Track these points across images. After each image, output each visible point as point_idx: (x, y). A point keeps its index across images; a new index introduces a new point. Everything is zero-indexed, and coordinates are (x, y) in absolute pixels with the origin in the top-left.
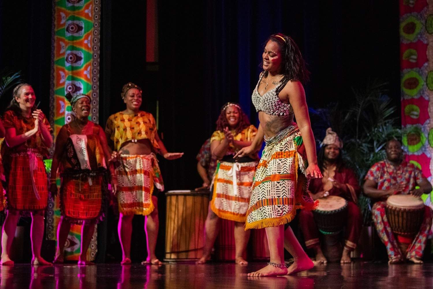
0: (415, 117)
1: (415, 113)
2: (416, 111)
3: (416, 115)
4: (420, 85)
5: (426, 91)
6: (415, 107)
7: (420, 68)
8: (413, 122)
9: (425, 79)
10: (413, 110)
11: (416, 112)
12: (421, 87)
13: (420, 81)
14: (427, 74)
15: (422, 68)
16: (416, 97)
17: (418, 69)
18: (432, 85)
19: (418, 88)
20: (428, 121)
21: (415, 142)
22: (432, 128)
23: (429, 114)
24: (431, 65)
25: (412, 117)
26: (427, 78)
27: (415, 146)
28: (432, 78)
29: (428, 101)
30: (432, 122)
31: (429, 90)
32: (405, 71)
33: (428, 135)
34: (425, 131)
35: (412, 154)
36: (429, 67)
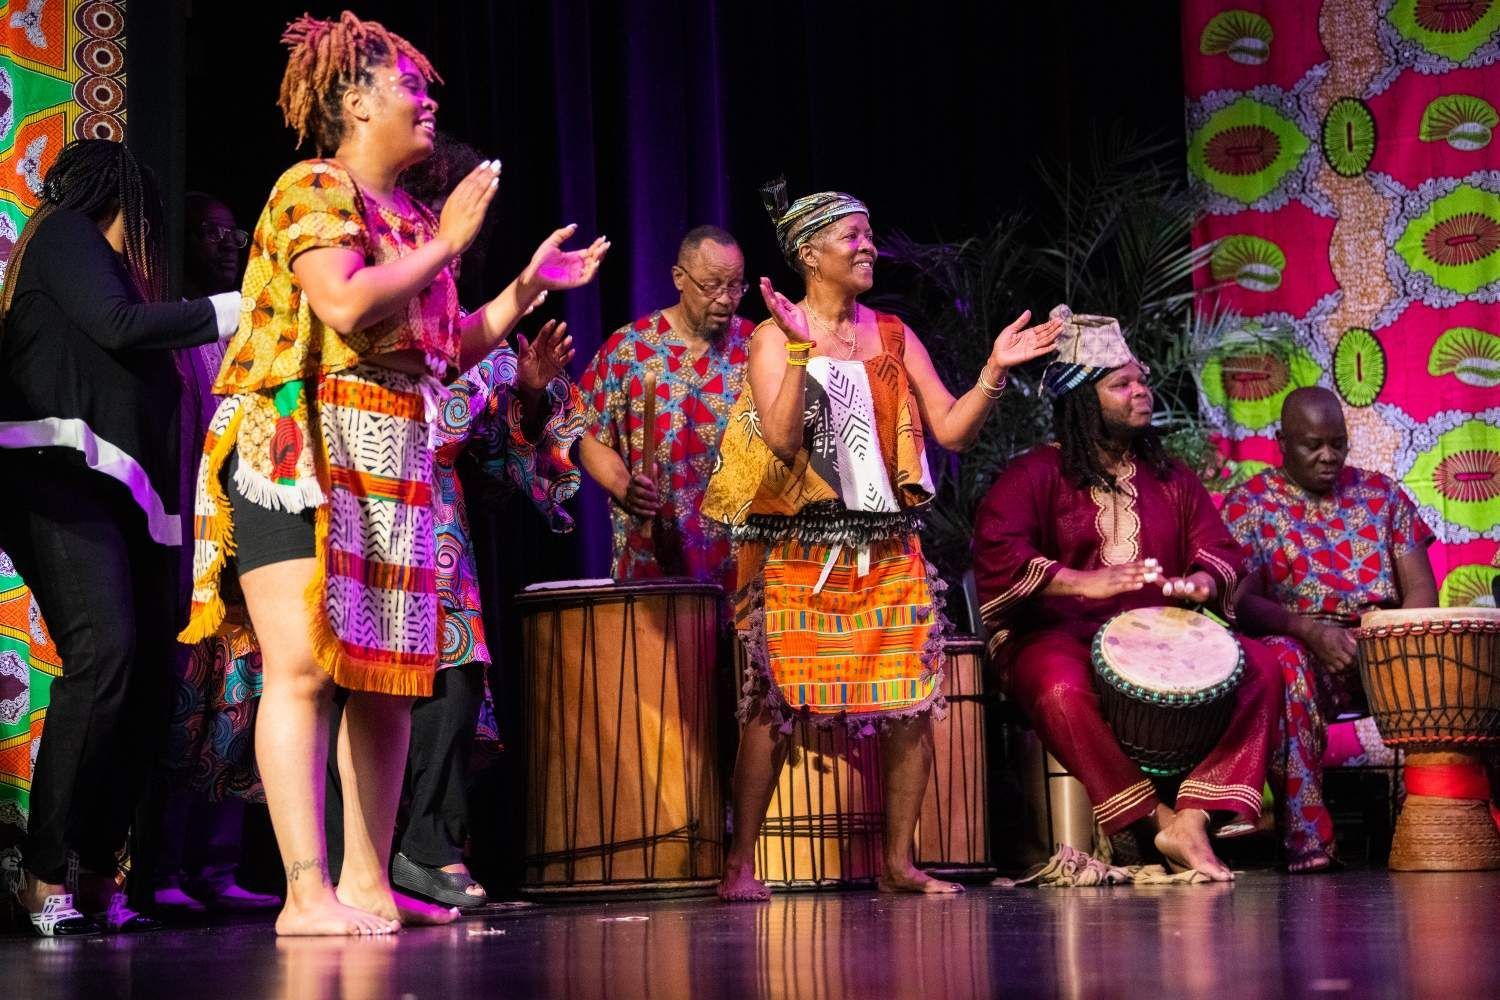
0: (1261, 286)
1: (1262, 269)
2: (1265, 261)
3: (1267, 279)
4: (1283, 154)
5: (1317, 178)
6: (1259, 245)
7: (1287, 88)
8: (1253, 306)
9: (1314, 133)
10: (1252, 258)
11: (1266, 265)
12: (1293, 165)
13: (1284, 141)
14: (1324, 112)
15: (1298, 86)
16: (1261, 206)
17: (1275, 91)
18: (1349, 154)
19: (1278, 169)
20: (1329, 301)
21: (1264, 385)
22: (1352, 329)
23: (1337, 271)
24: (1345, 75)
25: (1249, 284)
26: (1324, 126)
27: (1266, 401)
28: (1349, 127)
29: (1331, 222)
30: (1352, 306)
31: (1334, 178)
32: (1211, 98)
33: (1334, 355)
34: (1319, 339)
35: (1252, 434)
36: (1334, 82)
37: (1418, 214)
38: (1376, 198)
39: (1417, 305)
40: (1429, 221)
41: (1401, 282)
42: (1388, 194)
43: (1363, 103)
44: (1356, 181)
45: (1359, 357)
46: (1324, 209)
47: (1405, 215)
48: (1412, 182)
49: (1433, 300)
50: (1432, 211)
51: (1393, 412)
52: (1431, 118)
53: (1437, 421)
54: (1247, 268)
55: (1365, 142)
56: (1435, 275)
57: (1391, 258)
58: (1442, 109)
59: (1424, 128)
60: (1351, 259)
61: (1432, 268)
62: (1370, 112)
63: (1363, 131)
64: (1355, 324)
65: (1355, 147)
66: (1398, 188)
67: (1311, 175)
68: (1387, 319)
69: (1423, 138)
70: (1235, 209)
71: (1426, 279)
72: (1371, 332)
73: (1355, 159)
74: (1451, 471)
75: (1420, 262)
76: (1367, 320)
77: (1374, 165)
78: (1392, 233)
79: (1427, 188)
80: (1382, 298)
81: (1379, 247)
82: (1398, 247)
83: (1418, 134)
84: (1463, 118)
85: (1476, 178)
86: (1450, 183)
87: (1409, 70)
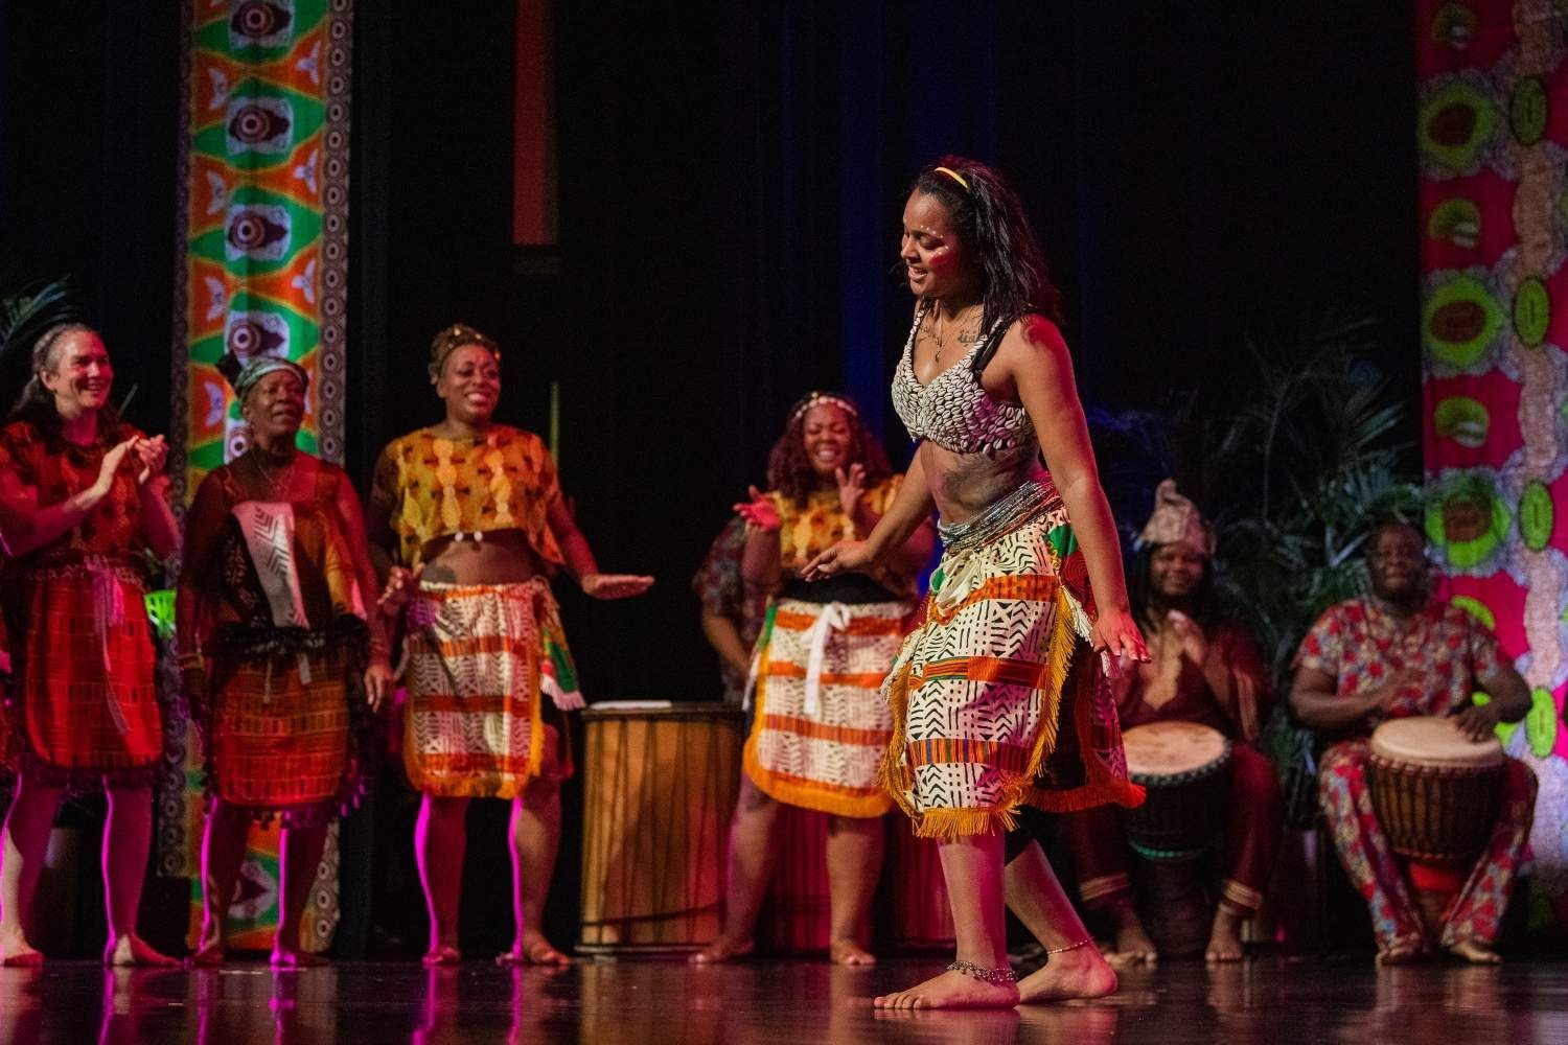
0: (1471, 443)
1: (1473, 427)
2: (1476, 419)
3: (1476, 436)
4: (1488, 326)
5: (1510, 348)
6: (1473, 407)
7: (1490, 267)
8: (1465, 459)
9: (1507, 307)
10: (1464, 416)
11: (1475, 423)
12: (1493, 335)
13: (1489, 315)
14: (1514, 289)
15: (1497, 267)
16: (1475, 371)
17: (1483, 269)
18: (1532, 327)
19: (1484, 339)
20: (1517, 457)
21: (1471, 530)
22: (1532, 482)
23: (1523, 429)
24: (1530, 258)
25: (1461, 440)
26: (1514, 301)
27: (1472, 543)
28: (1533, 303)
29: (1519, 386)
30: (1532, 461)
31: (1521, 347)
32: (1436, 276)
33: (1520, 505)
34: (1510, 489)
35: (1462, 573)
36: (1523, 264)
38: (1549, 366)
42: (1558, 362)
43: (1542, 282)
44: (1536, 351)
45: (1536, 506)
51: (1557, 557)
54: (1462, 426)
55: (1543, 316)
57: (1558, 420)
60: (1532, 419)
62: (1547, 290)
63: (1542, 307)
64: (1534, 477)
65: (1537, 322)
66: (1564, 358)
67: (1506, 345)
68: (1555, 473)
70: (1453, 373)
72: (1544, 483)
73: (1536, 332)
76: (1542, 474)
77: (1548, 338)
78: (1558, 395)
80: (1552, 455)
81: (1550, 410)
82: (1564, 410)
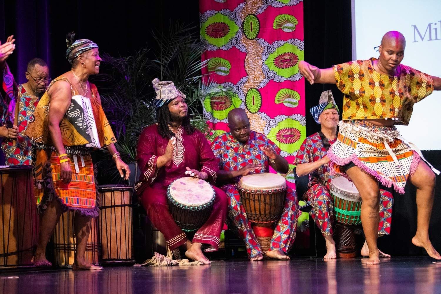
0: (223, 74)
1: (223, 68)
2: (224, 66)
3: (225, 72)
4: (231, 32)
5: (241, 40)
6: (223, 61)
7: (232, 10)
8: (220, 80)
9: (240, 25)
10: (220, 65)
12: (234, 35)
13: (231, 28)
14: (243, 18)
15: (235, 10)
16: (224, 48)
17: (228, 11)
18: (251, 32)
19: (229, 36)
20: (244, 79)
21: (224, 106)
22: (251, 88)
23: (247, 70)
24: (250, 7)
25: (219, 73)
26: (243, 23)
27: (224, 111)
28: (251, 23)
29: (245, 54)
30: (251, 81)
31: (246, 40)
32: (208, 13)
33: (246, 97)
34: (241, 91)
35: (220, 121)
36: (247, 9)
37: (272, 52)
38: (259, 47)
39: (271, 81)
40: (276, 55)
41: (267, 73)
42: (263, 45)
43: (255, 16)
44: (253, 41)
45: (253, 97)
46: (243, 50)
47: (268, 52)
48: (271, 42)
49: (277, 80)
50: (277, 51)
51: (264, 115)
52: (277, 21)
53: (277, 118)
54: (219, 68)
55: (256, 29)
56: (277, 72)
57: (264, 66)
58: (280, 19)
59: (275, 24)
60: (251, 66)
61: (276, 69)
62: (258, 19)
63: (256, 25)
64: (252, 87)
65: (253, 30)
66: (267, 44)
67: (239, 39)
68: (262, 85)
69: (274, 28)
70: (215, 49)
71: (274, 73)
72: (257, 89)
73: (253, 34)
74: (282, 134)
75: (273, 67)
76: (256, 86)
77: (259, 36)
78: (264, 58)
79: (275, 44)
80: (261, 79)
81: (260, 63)
82: (266, 62)
83: (273, 27)
84: (287, 22)
85: (290, 41)
86: (282, 42)
87: (270, 6)
